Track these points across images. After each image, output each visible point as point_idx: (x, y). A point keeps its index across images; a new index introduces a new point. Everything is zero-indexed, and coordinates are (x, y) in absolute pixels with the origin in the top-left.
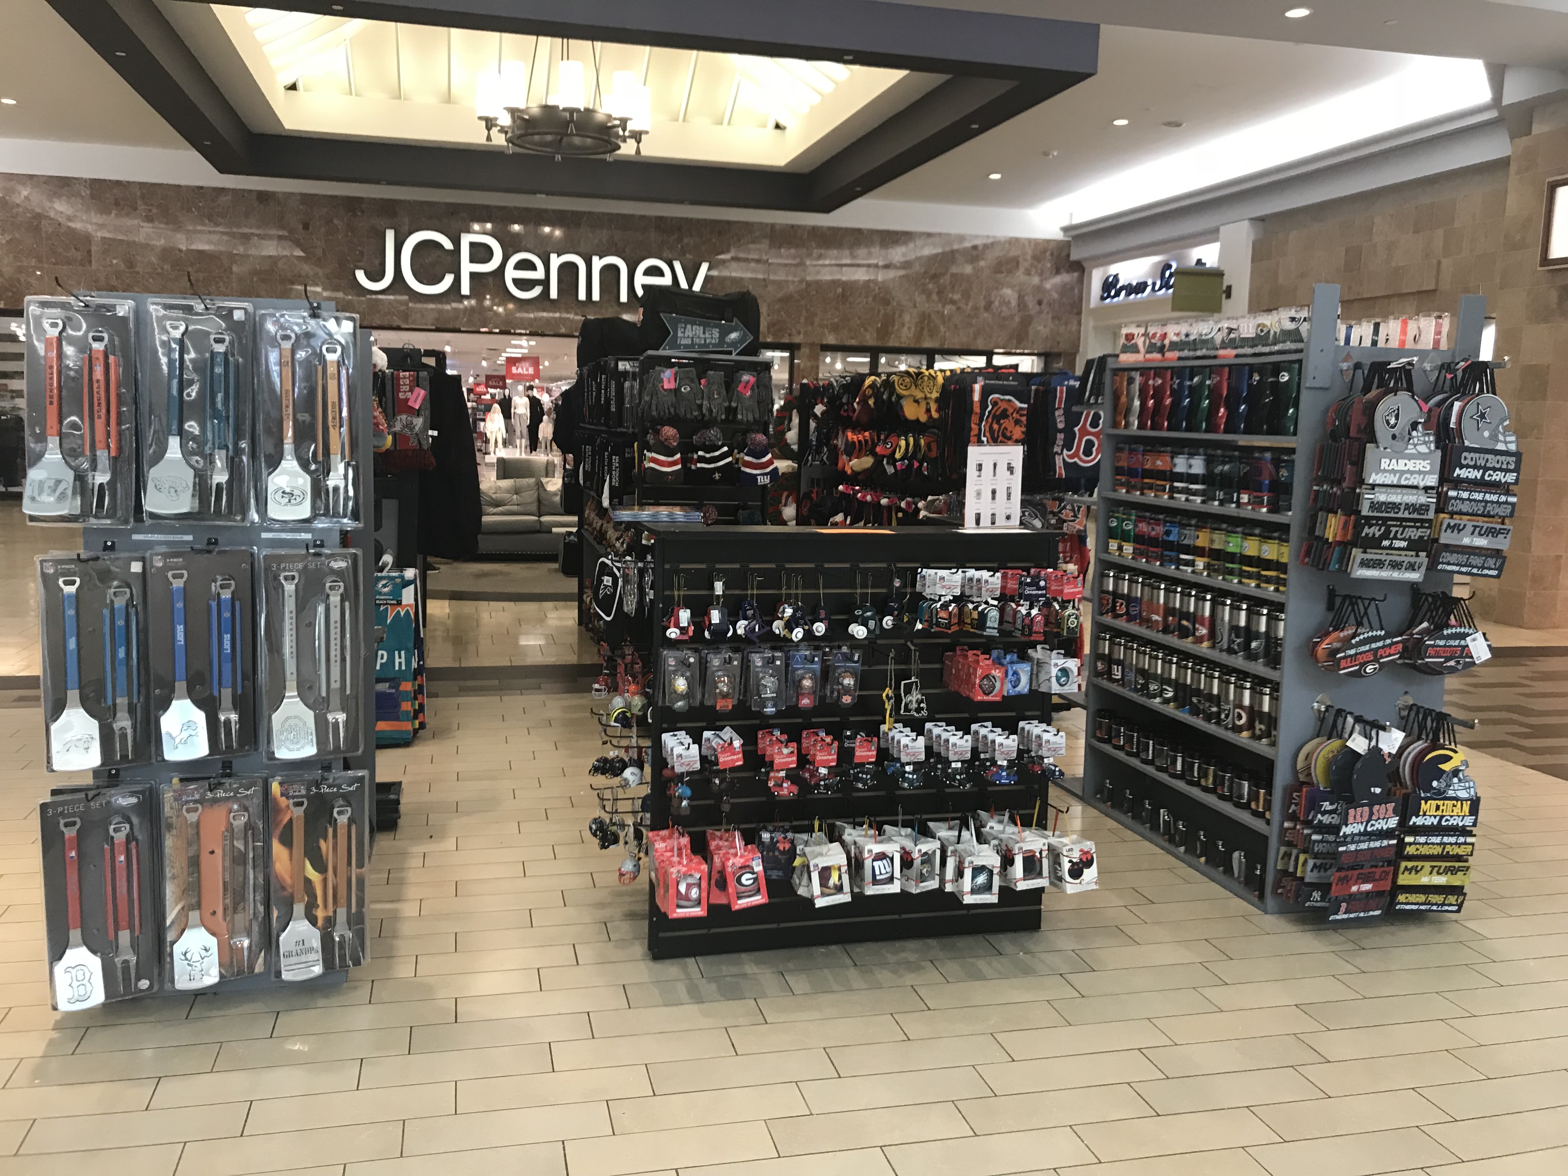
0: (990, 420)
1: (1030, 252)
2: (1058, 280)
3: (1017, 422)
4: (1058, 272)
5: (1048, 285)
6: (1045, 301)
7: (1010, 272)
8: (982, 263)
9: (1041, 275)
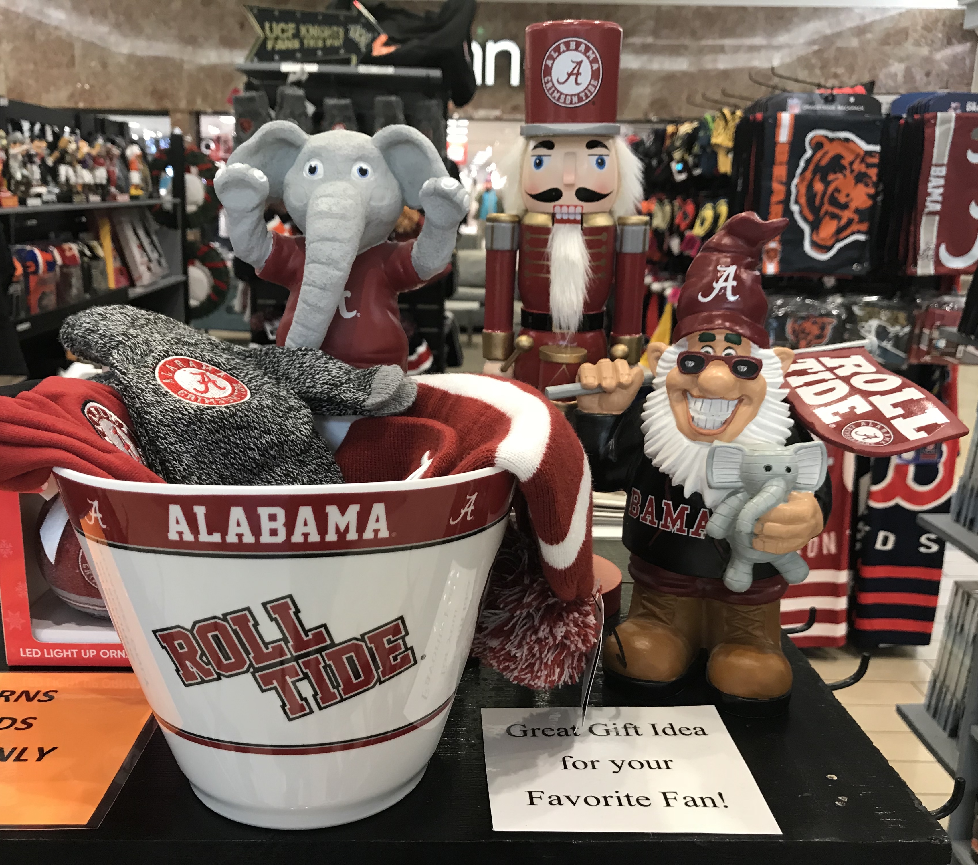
0: (809, 174)
1: (920, 23)
2: (949, 52)
3: (860, 178)
4: (949, 43)
5: (938, 56)
6: (934, 72)
7: (898, 43)
8: (869, 36)
9: (930, 46)
